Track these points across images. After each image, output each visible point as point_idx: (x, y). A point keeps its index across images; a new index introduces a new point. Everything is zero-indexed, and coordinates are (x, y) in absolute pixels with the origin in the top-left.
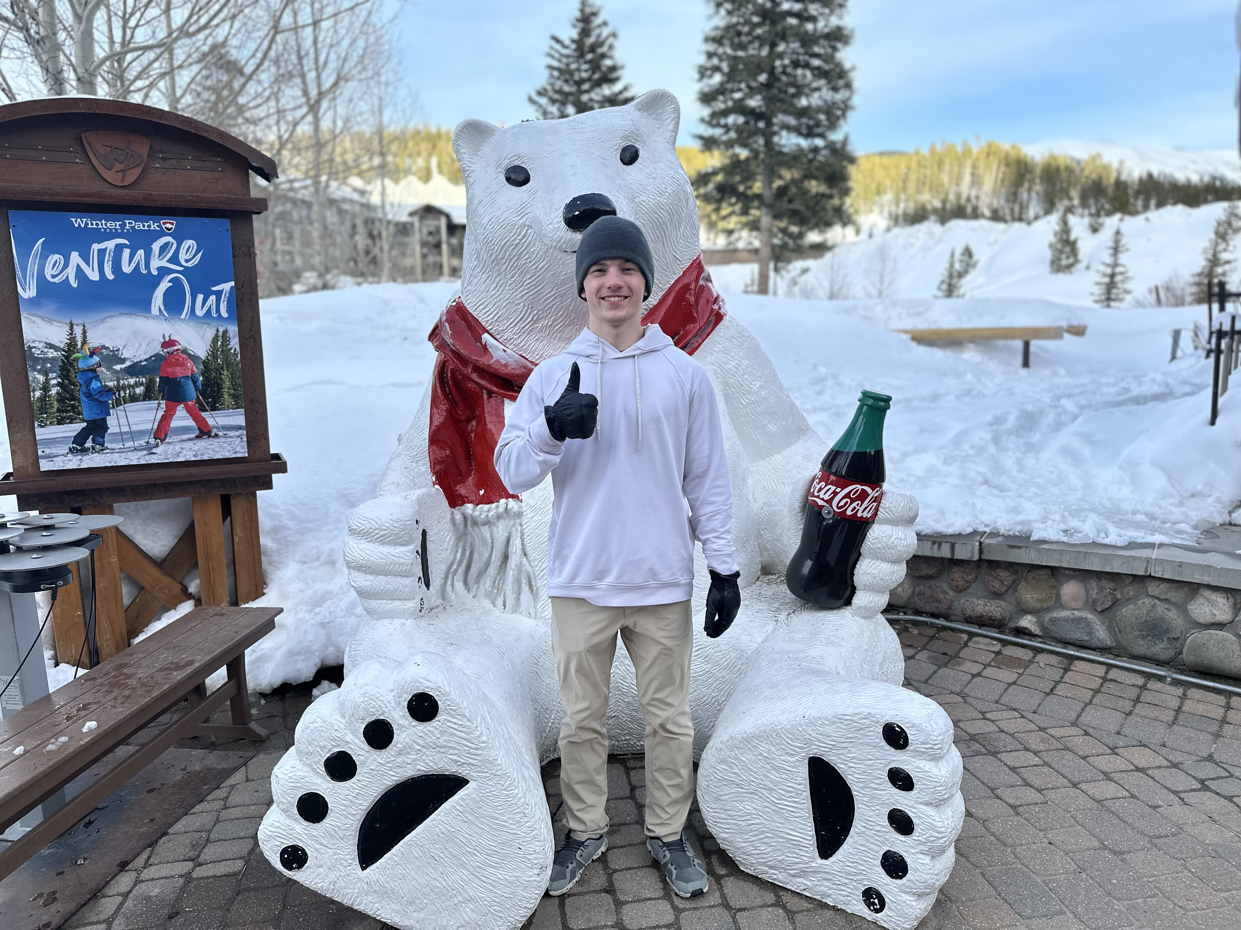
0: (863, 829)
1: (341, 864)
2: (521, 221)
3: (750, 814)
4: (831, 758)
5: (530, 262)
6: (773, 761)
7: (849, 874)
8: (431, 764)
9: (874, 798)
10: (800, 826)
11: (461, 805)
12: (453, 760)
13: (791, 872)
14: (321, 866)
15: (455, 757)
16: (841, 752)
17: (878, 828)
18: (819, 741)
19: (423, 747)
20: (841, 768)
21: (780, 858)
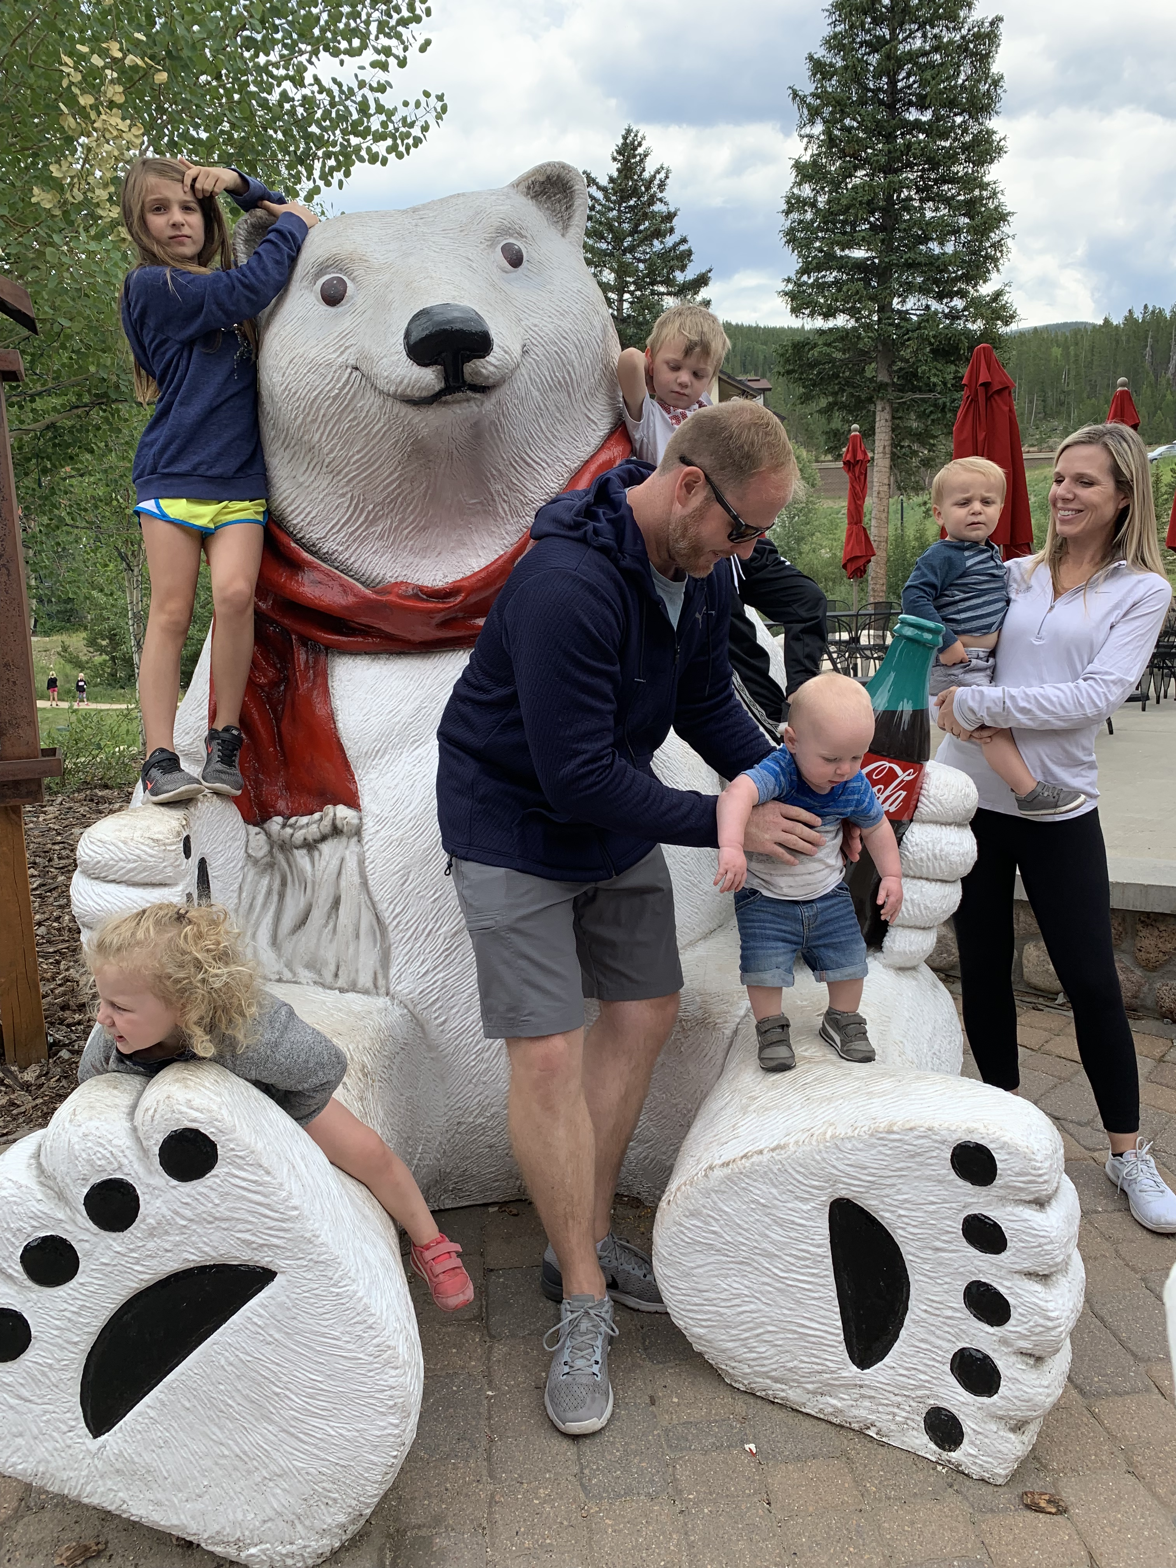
0: (924, 1315)
1: (57, 1429)
2: (340, 360)
3: (738, 1296)
4: (870, 1203)
5: (358, 424)
6: (774, 1211)
7: (903, 1388)
8: (206, 1249)
9: (941, 1264)
10: (822, 1312)
11: (260, 1316)
12: (244, 1241)
13: (809, 1386)
14: (21, 1435)
15: (247, 1236)
16: (887, 1191)
17: (949, 1313)
18: (848, 1175)
19: (191, 1220)
20: (886, 1217)
21: (790, 1365)
